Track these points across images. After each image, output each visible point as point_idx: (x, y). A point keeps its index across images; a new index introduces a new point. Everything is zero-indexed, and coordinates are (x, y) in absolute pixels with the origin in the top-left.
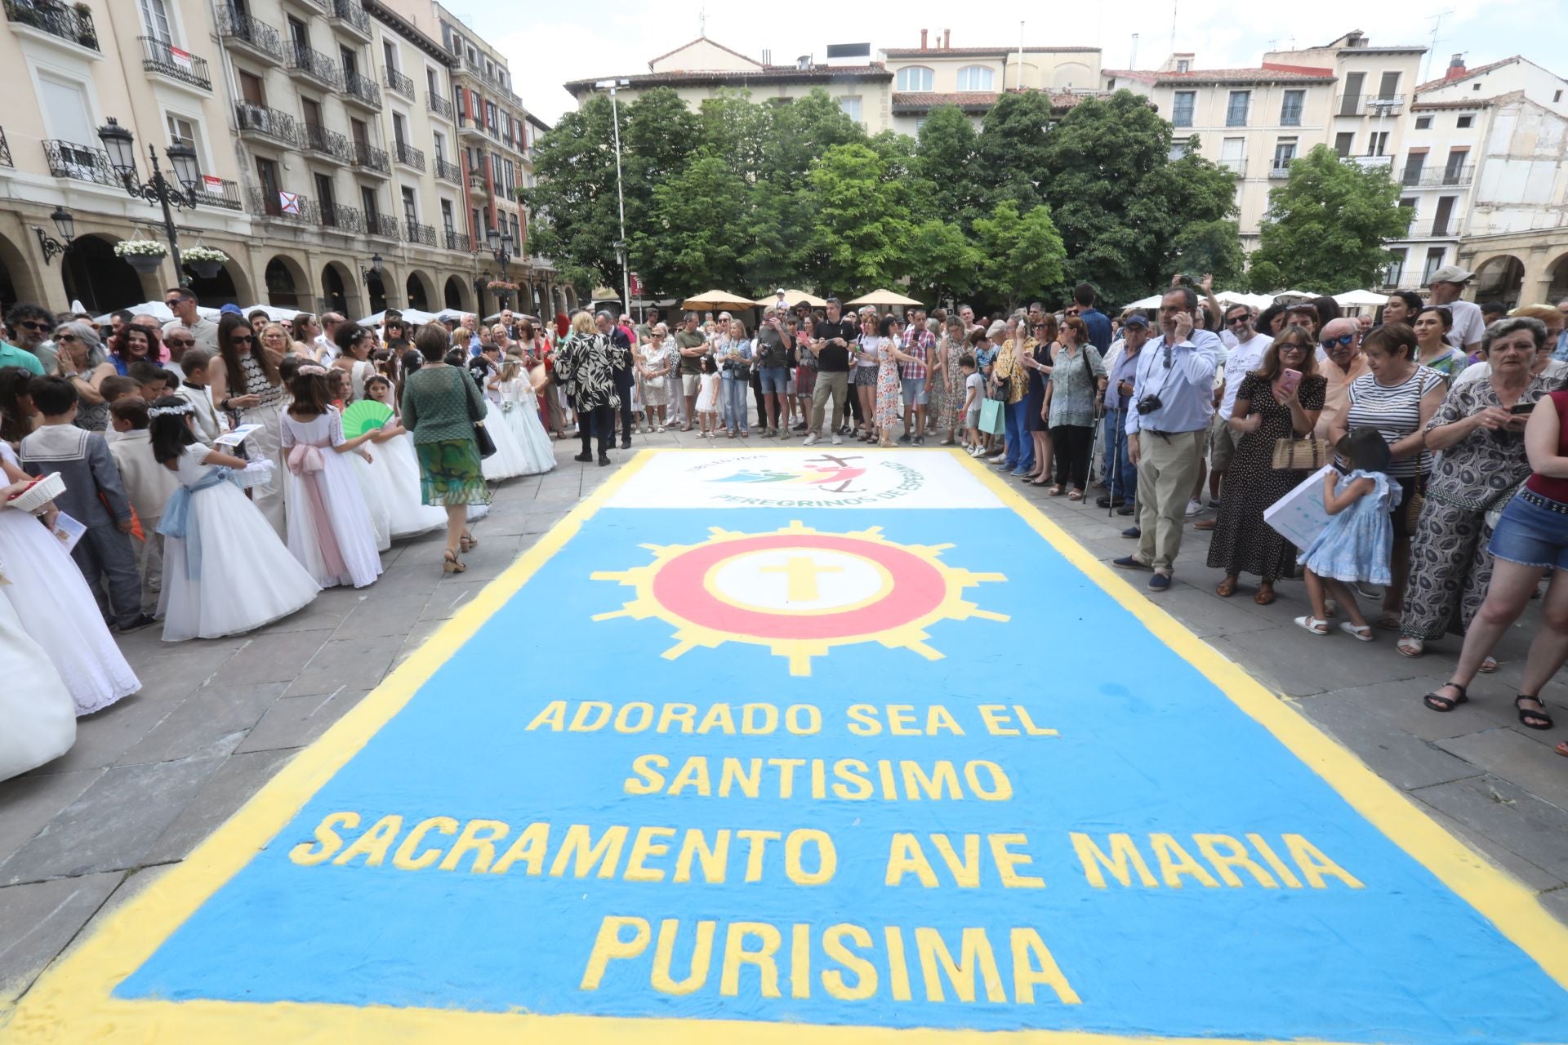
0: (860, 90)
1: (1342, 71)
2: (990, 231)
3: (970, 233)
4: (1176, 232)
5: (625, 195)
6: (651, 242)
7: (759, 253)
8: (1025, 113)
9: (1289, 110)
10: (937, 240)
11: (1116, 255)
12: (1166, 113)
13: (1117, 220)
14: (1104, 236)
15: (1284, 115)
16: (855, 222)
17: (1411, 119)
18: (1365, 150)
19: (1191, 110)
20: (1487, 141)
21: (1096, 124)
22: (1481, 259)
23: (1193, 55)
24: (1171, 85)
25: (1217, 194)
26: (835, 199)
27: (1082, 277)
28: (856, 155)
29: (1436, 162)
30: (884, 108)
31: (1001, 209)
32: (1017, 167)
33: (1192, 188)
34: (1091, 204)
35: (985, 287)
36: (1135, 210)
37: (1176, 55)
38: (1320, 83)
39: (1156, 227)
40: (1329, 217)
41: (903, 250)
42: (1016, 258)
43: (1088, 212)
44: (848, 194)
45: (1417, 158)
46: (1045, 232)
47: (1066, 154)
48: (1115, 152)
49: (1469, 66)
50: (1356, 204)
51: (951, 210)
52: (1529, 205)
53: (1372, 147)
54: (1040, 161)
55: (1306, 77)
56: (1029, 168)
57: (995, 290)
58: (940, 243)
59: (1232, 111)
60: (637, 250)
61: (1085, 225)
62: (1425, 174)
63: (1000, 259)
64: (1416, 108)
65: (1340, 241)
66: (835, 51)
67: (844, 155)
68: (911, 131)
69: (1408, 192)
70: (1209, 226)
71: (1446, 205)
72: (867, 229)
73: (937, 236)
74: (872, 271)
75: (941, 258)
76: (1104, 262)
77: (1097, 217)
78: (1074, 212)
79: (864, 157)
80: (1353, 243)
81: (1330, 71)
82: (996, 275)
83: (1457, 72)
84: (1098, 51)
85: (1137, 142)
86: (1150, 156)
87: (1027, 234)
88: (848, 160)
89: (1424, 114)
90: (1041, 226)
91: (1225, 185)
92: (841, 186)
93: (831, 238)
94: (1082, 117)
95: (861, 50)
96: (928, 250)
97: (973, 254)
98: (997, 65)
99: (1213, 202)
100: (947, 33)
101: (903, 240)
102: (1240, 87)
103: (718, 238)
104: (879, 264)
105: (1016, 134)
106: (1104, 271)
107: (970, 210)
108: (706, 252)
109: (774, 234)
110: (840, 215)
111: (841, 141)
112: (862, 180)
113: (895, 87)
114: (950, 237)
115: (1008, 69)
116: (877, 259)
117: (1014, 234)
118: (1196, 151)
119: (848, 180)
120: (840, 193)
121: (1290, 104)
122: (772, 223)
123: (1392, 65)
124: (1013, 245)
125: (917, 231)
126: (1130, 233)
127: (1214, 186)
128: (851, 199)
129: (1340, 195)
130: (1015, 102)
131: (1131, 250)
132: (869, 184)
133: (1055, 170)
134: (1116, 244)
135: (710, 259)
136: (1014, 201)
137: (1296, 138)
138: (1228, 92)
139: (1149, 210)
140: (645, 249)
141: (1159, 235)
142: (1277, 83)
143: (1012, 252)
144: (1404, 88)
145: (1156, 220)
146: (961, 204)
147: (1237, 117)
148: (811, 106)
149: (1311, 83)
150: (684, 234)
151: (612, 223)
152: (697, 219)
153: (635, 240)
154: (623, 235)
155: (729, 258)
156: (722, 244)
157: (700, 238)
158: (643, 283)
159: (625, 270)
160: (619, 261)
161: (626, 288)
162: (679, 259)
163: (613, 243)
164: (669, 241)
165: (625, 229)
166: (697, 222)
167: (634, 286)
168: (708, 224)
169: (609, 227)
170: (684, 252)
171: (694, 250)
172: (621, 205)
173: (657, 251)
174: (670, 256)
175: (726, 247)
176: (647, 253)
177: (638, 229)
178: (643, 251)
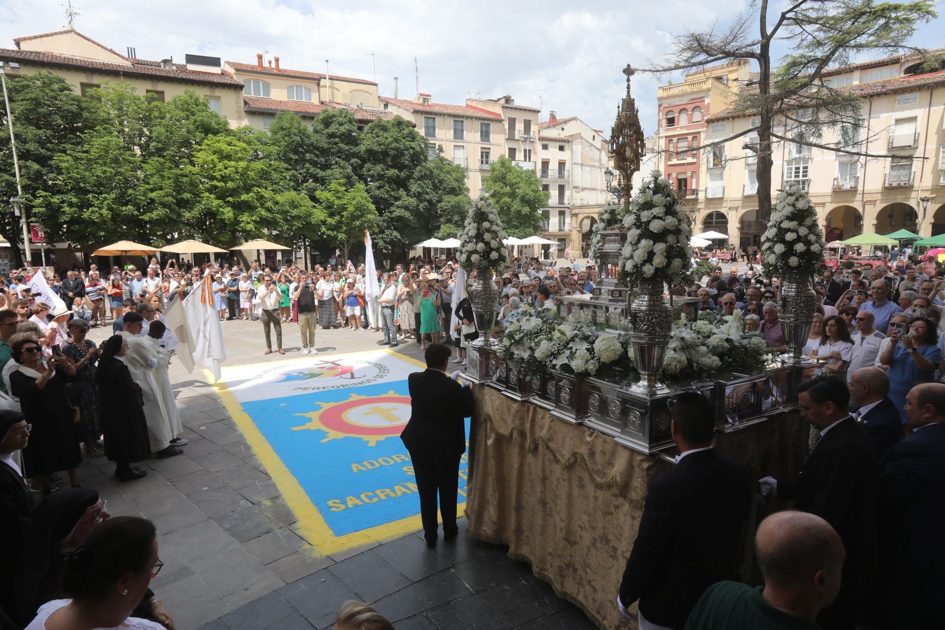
0: (218, 92)
1: (505, 116)
2: (328, 199)
3: (313, 199)
4: (440, 201)
5: (20, 157)
6: (56, 200)
7: (158, 213)
8: (341, 124)
9: (484, 133)
10: (294, 205)
11: (407, 214)
12: (421, 131)
13: (405, 193)
14: (398, 203)
15: (482, 135)
16: (234, 192)
17: (538, 146)
18: (522, 158)
19: (434, 128)
20: (572, 158)
21: (385, 135)
22: (581, 217)
23: (430, 96)
24: (422, 112)
25: (456, 180)
26: (218, 175)
27: (388, 228)
28: (229, 144)
29: (553, 166)
30: (239, 107)
31: (333, 185)
32: (339, 157)
33: (442, 176)
34: (388, 183)
35: (328, 236)
36: (414, 187)
37: (421, 95)
38: (497, 121)
39: (428, 197)
40: (513, 195)
41: (269, 210)
42: (348, 217)
43: (387, 187)
44: (227, 171)
45: (545, 164)
46: (363, 201)
47: (370, 152)
48: (400, 153)
49: (558, 117)
50: (523, 190)
51: (298, 185)
52: (594, 189)
53: (525, 156)
54: (355, 155)
55: (490, 116)
56: (347, 159)
57: (336, 238)
58: (296, 207)
59: (455, 131)
60: (40, 206)
61: (387, 196)
62: (550, 172)
63: (337, 218)
64: (541, 139)
65: (520, 208)
66: (191, 59)
67: (221, 142)
68: (262, 127)
69: (545, 181)
70: (456, 199)
71: (561, 189)
72: (244, 197)
73: (293, 202)
74: (250, 227)
75: (298, 217)
76: (400, 218)
77: (393, 191)
78: (379, 188)
79: (235, 146)
80: (526, 210)
81: (500, 115)
82: (336, 228)
83: (553, 121)
84: (376, 85)
85: (411, 148)
86: (418, 158)
87: (354, 202)
88: (227, 149)
89: (544, 142)
90: (362, 197)
91: (461, 173)
92: (220, 166)
93: (216, 202)
94: (376, 130)
95: (215, 62)
96: (288, 211)
97: (319, 214)
98: (313, 86)
99: (455, 184)
100: (277, 60)
101: (269, 204)
102: (459, 120)
103: (122, 200)
104: (255, 221)
105: (338, 137)
106: (399, 223)
107: (311, 183)
108: (110, 209)
109: (170, 199)
110: (222, 187)
111: (216, 132)
112: (237, 161)
113: (244, 94)
114: (302, 203)
115: (321, 89)
116: (254, 218)
117: (345, 201)
118: (442, 155)
119: (225, 162)
120: (220, 170)
121: (484, 129)
122: (167, 190)
123: (528, 116)
124: (345, 209)
125: (278, 198)
126: (413, 201)
127: (454, 175)
128: (229, 175)
129: (517, 183)
130: (334, 116)
131: (415, 212)
132: (242, 164)
133: (364, 161)
134: (406, 208)
135: (116, 216)
136: (342, 181)
137: (489, 149)
138: (452, 120)
139: (422, 187)
140: (48, 205)
141: (430, 201)
142: (476, 118)
143: (345, 213)
144: (534, 128)
145: (427, 193)
146: (305, 180)
147: (458, 134)
148: (188, 104)
149: (492, 120)
150: (90, 196)
151: (7, 181)
152: (101, 185)
153: (35, 197)
154: (20, 193)
155: (133, 215)
156: (126, 204)
157: (105, 199)
158: (45, 233)
159: (23, 220)
160: (17, 213)
161: (25, 235)
162: (86, 215)
163: (10, 199)
164: (74, 200)
165: (22, 187)
166: (101, 186)
167: (36, 234)
168: (112, 189)
169: (4, 184)
170: (90, 209)
171: (100, 208)
172: (16, 166)
173: (62, 207)
174: (75, 212)
175: (129, 207)
176: (51, 208)
177: (38, 189)
178: (46, 207)
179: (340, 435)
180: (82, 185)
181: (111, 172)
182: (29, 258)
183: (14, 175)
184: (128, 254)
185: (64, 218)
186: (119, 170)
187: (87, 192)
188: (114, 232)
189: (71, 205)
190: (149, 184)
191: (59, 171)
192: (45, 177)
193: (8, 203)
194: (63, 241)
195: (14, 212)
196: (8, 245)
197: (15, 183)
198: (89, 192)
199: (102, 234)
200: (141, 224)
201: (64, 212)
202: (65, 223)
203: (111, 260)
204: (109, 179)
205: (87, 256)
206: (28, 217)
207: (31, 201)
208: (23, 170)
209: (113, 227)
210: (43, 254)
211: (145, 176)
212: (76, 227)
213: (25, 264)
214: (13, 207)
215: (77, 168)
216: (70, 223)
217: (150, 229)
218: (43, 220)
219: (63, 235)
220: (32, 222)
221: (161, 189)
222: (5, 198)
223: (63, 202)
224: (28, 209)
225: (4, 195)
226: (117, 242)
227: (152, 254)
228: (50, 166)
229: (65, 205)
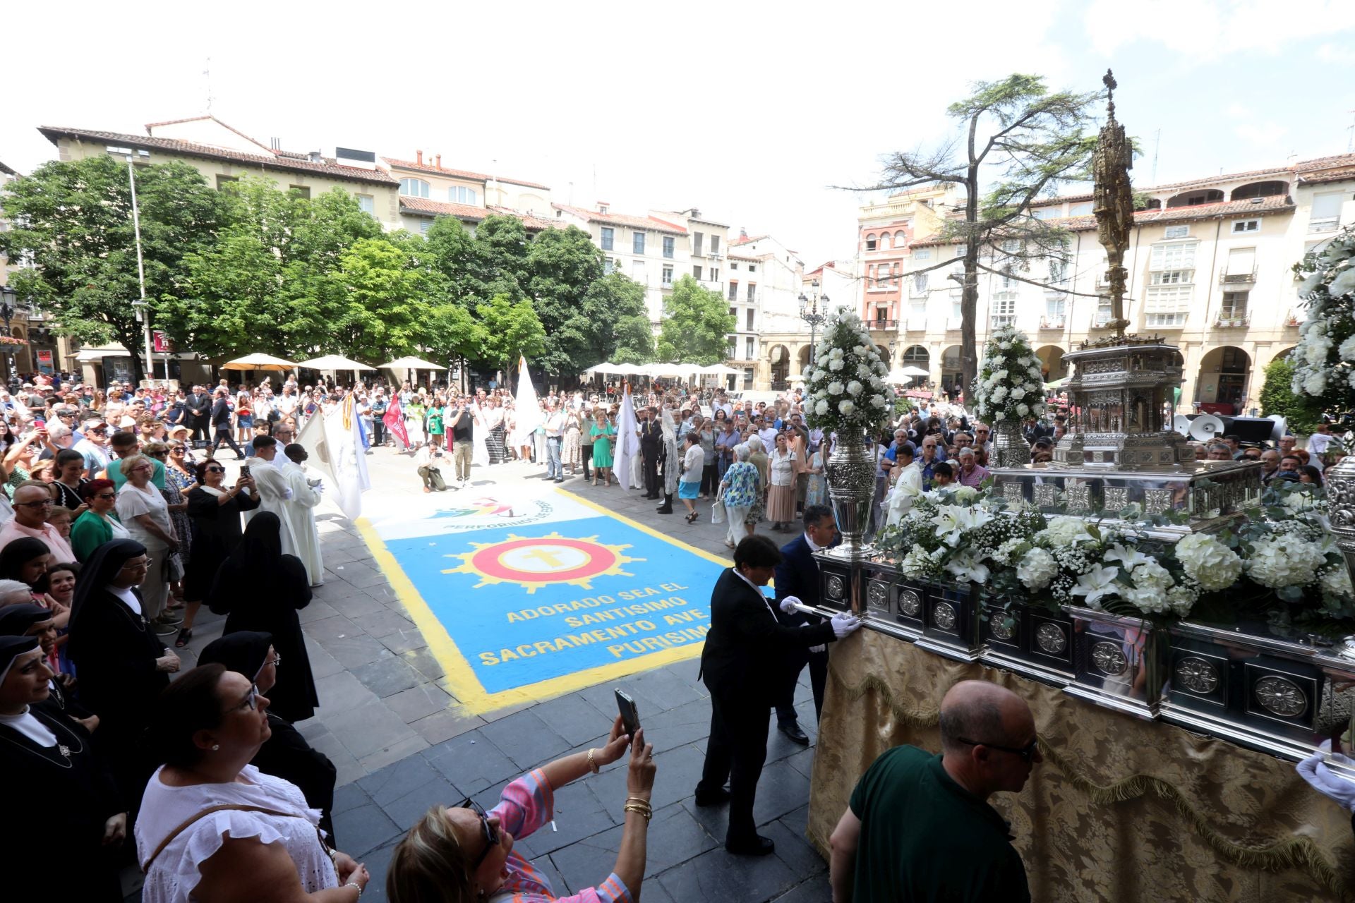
0: (371, 191)
1: (692, 230)
2: (490, 315)
3: (474, 313)
4: (615, 321)
5: (145, 256)
6: (183, 305)
7: (298, 323)
9: (667, 249)
10: (452, 320)
11: (578, 335)
12: (597, 242)
13: (576, 311)
14: (569, 322)
15: (664, 250)
16: (384, 303)
17: (727, 263)
18: (709, 278)
19: (612, 240)
20: (763, 280)
21: (557, 245)
22: (770, 345)
23: (608, 204)
24: (599, 222)
25: (635, 299)
26: (368, 283)
27: (557, 349)
28: (382, 249)
29: (743, 288)
30: (393, 208)
31: (497, 299)
32: (505, 268)
33: (619, 293)
34: (559, 299)
35: (489, 355)
36: (588, 305)
37: (599, 203)
38: (681, 235)
39: (602, 316)
40: (697, 318)
41: (423, 324)
42: (511, 336)
43: (557, 304)
44: (379, 280)
45: (734, 286)
46: (530, 319)
47: (539, 263)
48: (573, 266)
49: (750, 235)
50: (709, 313)
51: (457, 297)
52: (786, 315)
53: (712, 276)
54: (521, 267)
55: (674, 230)
56: (513, 271)
57: (497, 358)
58: (453, 322)
59: (635, 244)
60: (165, 311)
61: (556, 314)
62: (738, 295)
63: (500, 336)
64: (730, 258)
65: (704, 333)
66: (342, 153)
67: (373, 247)
68: (419, 231)
69: (733, 304)
70: (634, 320)
71: (751, 313)
72: (397, 309)
73: (451, 316)
74: (403, 342)
75: (456, 334)
76: (570, 340)
77: (563, 308)
78: (548, 304)
79: (388, 251)
80: (711, 335)
81: (685, 229)
82: (498, 347)
83: (744, 239)
84: (548, 190)
85: (586, 261)
86: (593, 272)
87: (520, 319)
88: (379, 254)
89: (733, 262)
90: (528, 314)
91: (639, 292)
92: (372, 273)
93: (365, 314)
94: (547, 240)
95: (369, 157)
96: (445, 327)
97: (480, 331)
98: (478, 187)
99: (633, 304)
100: (439, 158)
101: (424, 318)
102: (639, 231)
103: (258, 307)
104: (407, 337)
105: (503, 245)
106: (570, 345)
107: (471, 296)
108: (244, 317)
109: (313, 307)
110: (373, 297)
111: (367, 236)
112: (389, 269)
113: (400, 193)
114: (461, 318)
115: (487, 191)
116: (406, 333)
117: (508, 318)
118: (619, 270)
119: (377, 269)
120: (371, 279)
121: (667, 244)
122: (310, 298)
123: (716, 232)
124: (509, 327)
125: (435, 311)
126: (586, 321)
127: (632, 293)
128: (381, 284)
129: (702, 305)
130: (500, 222)
131: (588, 333)
132: (397, 273)
133: (532, 274)
134: (578, 328)
135: (249, 325)
136: (507, 295)
137: (672, 266)
138: (632, 232)
139: (597, 306)
140: (174, 311)
141: (604, 321)
142: (659, 231)
143: (509, 331)
144: (722, 245)
145: (602, 312)
146: (465, 293)
147: (639, 247)
148: (336, 202)
149: (677, 234)
150: (222, 301)
151: (129, 282)
152: (234, 289)
153: (160, 301)
154: (143, 295)
155: (269, 325)
156: (262, 312)
157: (239, 305)
158: (170, 341)
159: (145, 327)
160: (139, 318)
161: (147, 344)
162: (216, 322)
163: (131, 301)
164: (204, 305)
165: (146, 289)
166: (233, 292)
167: (159, 343)
168: (247, 294)
169: (125, 285)
170: (221, 317)
171: (233, 316)
172: (140, 266)
173: (189, 313)
174: (204, 320)
175: (266, 315)
176: (178, 315)
177: (163, 292)
178: (172, 312)
179: (495, 580)
180: (213, 289)
181: (247, 276)
182: (150, 369)
183: (137, 276)
184: (262, 368)
185: (191, 326)
186: (256, 274)
187: (219, 297)
188: (248, 343)
189: (200, 311)
190: (289, 290)
191: (188, 272)
192: (172, 279)
193: (129, 306)
194: (189, 351)
195: (134, 318)
196: (128, 354)
197: (138, 285)
198: (220, 297)
199: (234, 344)
200: (277, 335)
201: (191, 319)
202: (192, 331)
203: (243, 375)
204: (244, 283)
205: (215, 369)
206: (151, 324)
207: (155, 305)
208: (148, 271)
209: (247, 337)
210: (166, 365)
211: (285, 282)
212: (204, 336)
213: (146, 376)
214: (134, 312)
215: (208, 270)
216: (197, 331)
217: (287, 341)
218: (167, 327)
219: (190, 345)
220: (155, 329)
221: (303, 296)
222: (126, 301)
223: (191, 307)
224: (151, 314)
225: (125, 297)
226: (249, 354)
227: (289, 369)
228: (177, 266)
229: (193, 311)
